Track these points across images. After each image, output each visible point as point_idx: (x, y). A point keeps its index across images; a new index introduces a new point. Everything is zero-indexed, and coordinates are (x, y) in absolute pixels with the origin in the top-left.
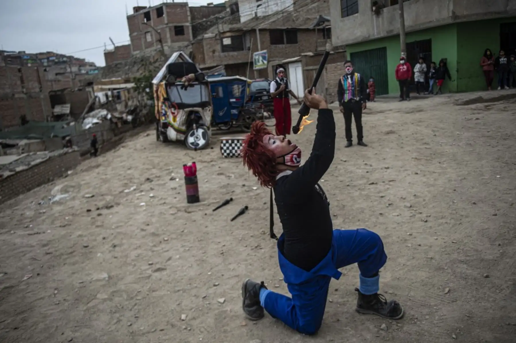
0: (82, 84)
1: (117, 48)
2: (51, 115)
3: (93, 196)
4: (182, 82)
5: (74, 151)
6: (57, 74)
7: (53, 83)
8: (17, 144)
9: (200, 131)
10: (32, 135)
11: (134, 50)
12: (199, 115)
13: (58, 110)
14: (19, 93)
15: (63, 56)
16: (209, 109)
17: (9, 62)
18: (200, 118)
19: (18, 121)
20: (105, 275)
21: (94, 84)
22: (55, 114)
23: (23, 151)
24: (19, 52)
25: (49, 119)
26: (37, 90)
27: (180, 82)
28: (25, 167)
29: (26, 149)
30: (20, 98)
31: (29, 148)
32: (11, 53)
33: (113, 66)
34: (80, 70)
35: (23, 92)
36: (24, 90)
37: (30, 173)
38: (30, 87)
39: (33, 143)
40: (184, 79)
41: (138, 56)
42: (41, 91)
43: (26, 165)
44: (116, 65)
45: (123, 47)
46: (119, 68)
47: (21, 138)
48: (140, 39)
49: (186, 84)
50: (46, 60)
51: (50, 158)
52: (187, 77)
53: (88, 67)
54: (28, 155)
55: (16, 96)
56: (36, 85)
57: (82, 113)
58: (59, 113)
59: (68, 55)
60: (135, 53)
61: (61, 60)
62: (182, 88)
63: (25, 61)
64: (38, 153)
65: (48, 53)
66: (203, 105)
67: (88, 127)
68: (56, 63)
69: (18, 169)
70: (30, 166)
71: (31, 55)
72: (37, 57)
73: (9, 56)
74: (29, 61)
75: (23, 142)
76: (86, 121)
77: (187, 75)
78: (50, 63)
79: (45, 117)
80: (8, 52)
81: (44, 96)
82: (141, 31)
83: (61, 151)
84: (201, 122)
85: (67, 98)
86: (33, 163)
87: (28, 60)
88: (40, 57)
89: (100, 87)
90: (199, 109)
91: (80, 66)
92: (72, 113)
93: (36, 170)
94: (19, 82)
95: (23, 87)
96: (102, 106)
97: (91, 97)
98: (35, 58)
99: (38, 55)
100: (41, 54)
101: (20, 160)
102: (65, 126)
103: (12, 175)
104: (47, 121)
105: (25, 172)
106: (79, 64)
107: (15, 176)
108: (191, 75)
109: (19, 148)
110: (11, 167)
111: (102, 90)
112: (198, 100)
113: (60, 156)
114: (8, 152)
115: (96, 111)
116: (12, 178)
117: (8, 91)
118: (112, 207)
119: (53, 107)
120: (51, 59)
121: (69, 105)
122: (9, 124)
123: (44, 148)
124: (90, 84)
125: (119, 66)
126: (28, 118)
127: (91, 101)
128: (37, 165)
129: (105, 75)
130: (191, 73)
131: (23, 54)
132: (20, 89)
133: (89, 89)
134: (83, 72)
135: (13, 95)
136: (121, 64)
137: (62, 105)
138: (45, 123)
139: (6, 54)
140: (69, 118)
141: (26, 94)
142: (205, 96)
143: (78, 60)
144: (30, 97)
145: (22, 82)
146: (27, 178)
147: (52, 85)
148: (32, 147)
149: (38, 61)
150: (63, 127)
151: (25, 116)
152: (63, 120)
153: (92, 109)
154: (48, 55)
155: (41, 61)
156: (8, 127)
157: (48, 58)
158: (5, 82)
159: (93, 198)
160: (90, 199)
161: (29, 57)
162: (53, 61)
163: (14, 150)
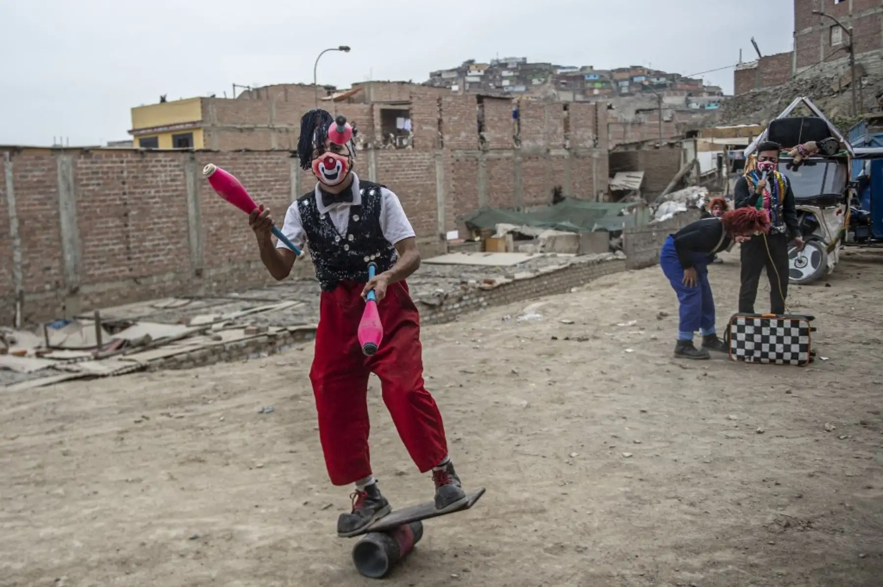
0: (680, 134)
1: (764, 61)
2: (606, 191)
3: (572, 323)
4: (789, 156)
5: (617, 260)
6: (637, 112)
7: (629, 128)
8: (537, 236)
9: (810, 250)
10: (564, 223)
11: (798, 66)
12: (812, 219)
13: (620, 181)
14: (557, 148)
15: (659, 74)
16: (837, 210)
17: (563, 86)
18: (815, 225)
19: (548, 196)
20: (525, 403)
21: (700, 134)
22: (613, 189)
23: (543, 249)
24: (584, 68)
25: (601, 196)
26: (590, 143)
27: (785, 155)
28: (529, 275)
29: (549, 245)
30: (558, 157)
31: (553, 245)
32: (569, 70)
33: (747, 98)
34: (688, 102)
35: (564, 146)
36: (568, 143)
37: (535, 285)
38: (578, 137)
39: (561, 237)
40: (794, 150)
41: (806, 77)
42: (595, 146)
43: (531, 271)
44: (755, 96)
45: (778, 57)
46: (759, 103)
47: (544, 227)
48: (817, 41)
49: (797, 159)
50: (626, 83)
51: (572, 265)
52: (801, 146)
53: (705, 96)
54: (543, 257)
55: (553, 153)
56: (590, 134)
57: (662, 191)
58: (621, 188)
59: (669, 71)
60: (800, 70)
61: (655, 80)
62: (788, 167)
63: (589, 85)
64: (559, 255)
65: (634, 68)
66: (825, 201)
67: (663, 218)
68: (644, 88)
69: (518, 276)
70: (537, 274)
71: (601, 73)
72: (611, 78)
73: (564, 76)
74: (598, 85)
75: (545, 234)
76: (664, 206)
77: (803, 142)
78: (633, 89)
79: (595, 194)
80: (564, 68)
81: (600, 154)
82: (822, 24)
83: (595, 257)
84: (815, 233)
85: (641, 159)
86: (543, 270)
87: (594, 82)
88: (617, 76)
89: (709, 140)
90: (816, 209)
91: (690, 95)
92: (643, 189)
93: (545, 283)
94: (560, 129)
95: (566, 138)
96: (702, 180)
97: (685, 161)
98: (607, 77)
99: (614, 73)
100: (620, 70)
101: (529, 263)
102: (625, 212)
103: (508, 284)
104: (597, 200)
105: (527, 282)
106: (688, 90)
107: (512, 286)
108: (810, 144)
109: (538, 242)
110: (510, 272)
111: (713, 147)
112: (816, 192)
113: (591, 264)
114: (521, 247)
115: (688, 190)
116: (507, 288)
117: (541, 143)
118: (587, 340)
119: (612, 176)
120: (636, 80)
121: (641, 174)
122: (534, 199)
123: (576, 247)
124: (692, 134)
125: (760, 98)
126: (566, 192)
127: (683, 169)
128: (548, 274)
129: (727, 117)
130: (811, 140)
131: (588, 71)
132: (561, 141)
133: (688, 145)
134: (694, 106)
135: (548, 151)
136: (765, 94)
137: (627, 174)
138: (591, 205)
139: (559, 71)
140: (638, 198)
141: (569, 149)
142: (834, 183)
143: (687, 81)
144: (576, 155)
145: (567, 128)
146: (529, 292)
147: (625, 132)
148: (559, 245)
149: (613, 85)
150: (621, 214)
151: (560, 188)
152: (624, 202)
153: (682, 184)
154: (632, 73)
155: (618, 85)
156: (531, 205)
157: (631, 79)
158: (539, 128)
159: (571, 326)
160: (566, 326)
161: (597, 78)
162: (641, 84)
163: (529, 246)
